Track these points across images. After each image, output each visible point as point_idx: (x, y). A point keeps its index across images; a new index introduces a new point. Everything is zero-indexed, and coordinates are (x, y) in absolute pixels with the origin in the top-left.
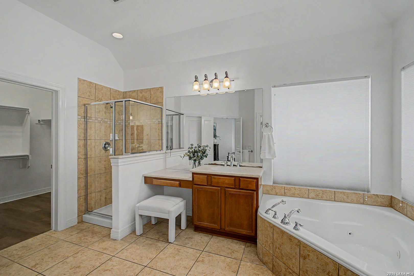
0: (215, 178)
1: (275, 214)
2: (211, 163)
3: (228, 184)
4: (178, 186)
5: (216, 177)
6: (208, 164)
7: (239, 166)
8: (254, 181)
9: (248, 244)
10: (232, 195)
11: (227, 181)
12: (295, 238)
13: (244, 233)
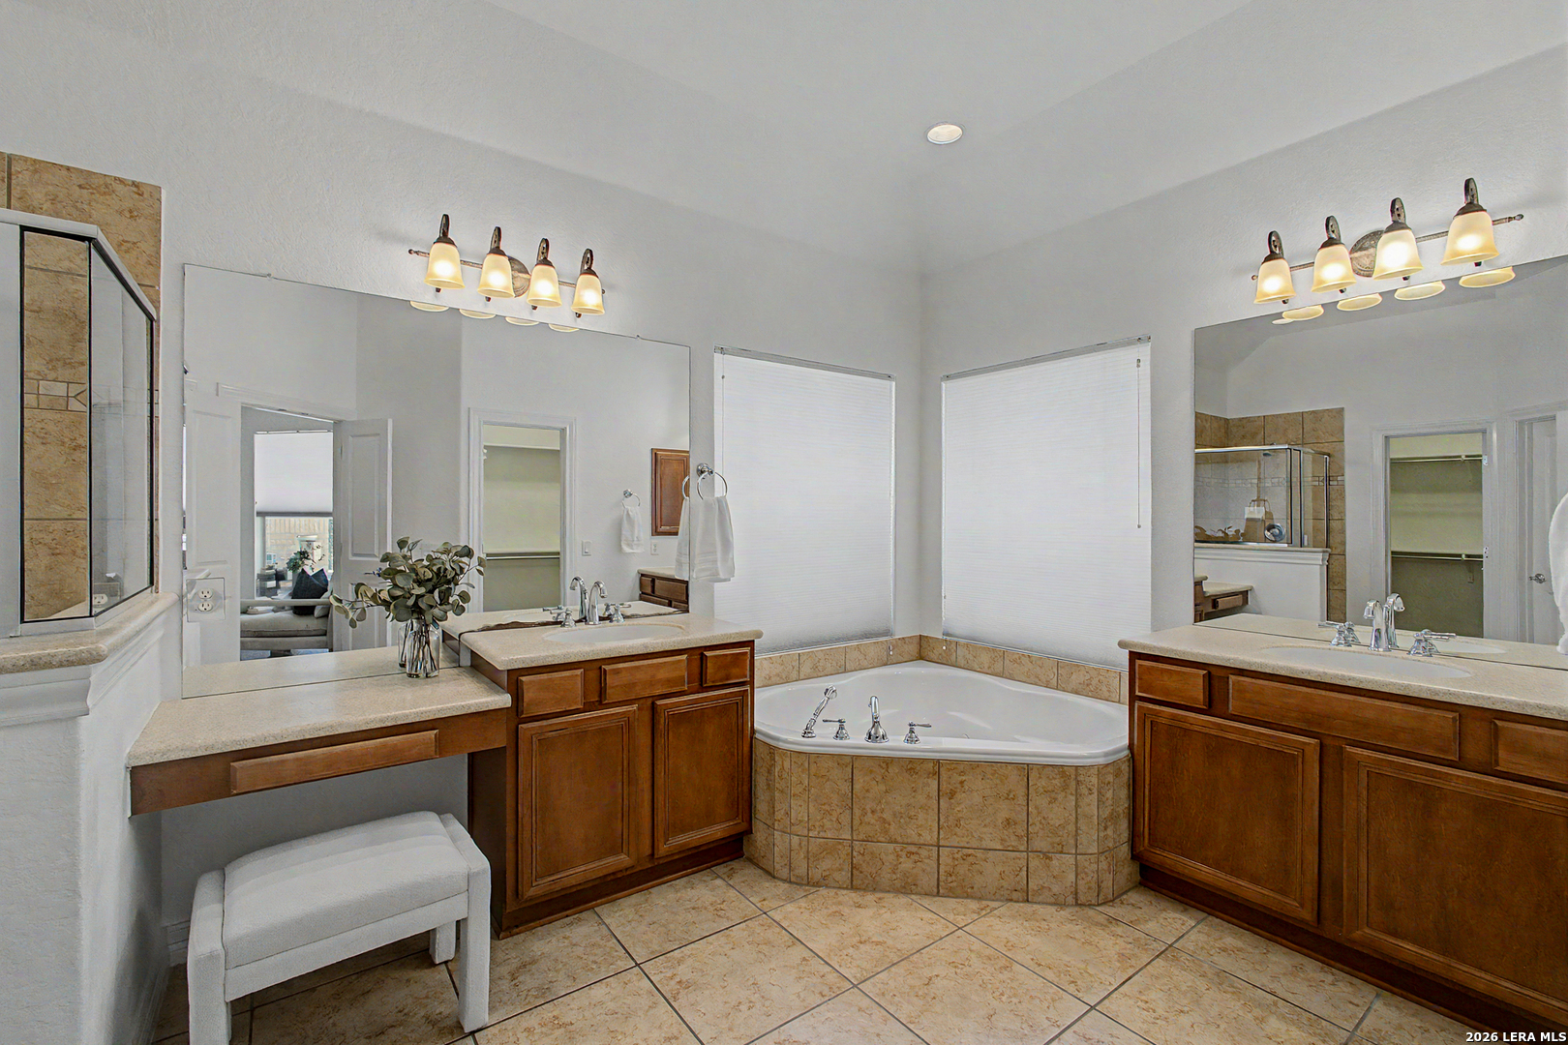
0: (617, 672)
1: (841, 728)
2: (493, 624)
3: (669, 682)
4: (433, 753)
5: (621, 665)
6: (483, 630)
7: (621, 618)
8: (746, 653)
9: (721, 869)
10: (682, 718)
11: (662, 674)
12: (924, 760)
13: (719, 835)
